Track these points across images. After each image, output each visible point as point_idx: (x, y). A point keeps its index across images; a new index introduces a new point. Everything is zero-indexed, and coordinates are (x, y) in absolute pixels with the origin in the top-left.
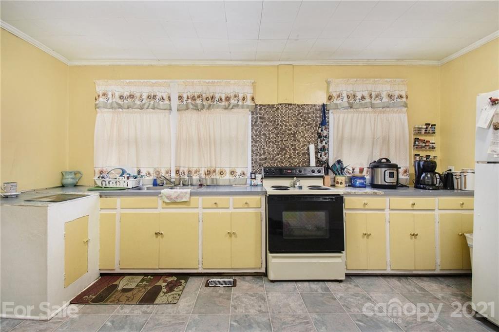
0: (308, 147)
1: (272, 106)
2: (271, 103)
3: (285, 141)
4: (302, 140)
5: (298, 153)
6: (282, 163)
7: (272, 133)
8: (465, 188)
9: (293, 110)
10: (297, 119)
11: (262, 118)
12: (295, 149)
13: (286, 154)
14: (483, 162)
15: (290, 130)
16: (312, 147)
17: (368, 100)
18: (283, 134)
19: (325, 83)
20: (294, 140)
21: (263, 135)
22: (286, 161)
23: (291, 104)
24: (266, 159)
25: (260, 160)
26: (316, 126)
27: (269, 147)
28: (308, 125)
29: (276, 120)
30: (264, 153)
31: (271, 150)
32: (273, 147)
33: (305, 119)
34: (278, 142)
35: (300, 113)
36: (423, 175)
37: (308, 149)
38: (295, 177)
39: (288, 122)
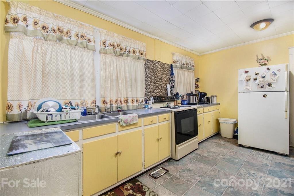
0: (167, 86)
1: (152, 61)
2: (152, 60)
3: (158, 82)
4: (164, 82)
5: (163, 89)
6: (157, 94)
7: (153, 77)
8: (214, 102)
9: (161, 65)
10: (162, 71)
11: (148, 68)
12: (162, 87)
13: (158, 89)
14: (242, 92)
15: (160, 76)
16: (168, 86)
17: (185, 65)
18: (157, 78)
19: (171, 54)
20: (161, 82)
21: (149, 78)
22: (159, 93)
23: (160, 62)
24: (150, 92)
25: (148, 93)
26: (169, 75)
27: (152, 85)
28: (166, 74)
29: (154, 69)
30: (150, 88)
31: (152, 86)
32: (153, 85)
33: (165, 71)
34: (155, 82)
35: (163, 67)
36: (203, 98)
37: (167, 87)
38: (166, 101)
39: (159, 72)
